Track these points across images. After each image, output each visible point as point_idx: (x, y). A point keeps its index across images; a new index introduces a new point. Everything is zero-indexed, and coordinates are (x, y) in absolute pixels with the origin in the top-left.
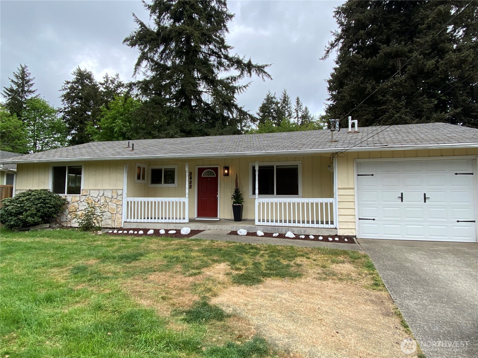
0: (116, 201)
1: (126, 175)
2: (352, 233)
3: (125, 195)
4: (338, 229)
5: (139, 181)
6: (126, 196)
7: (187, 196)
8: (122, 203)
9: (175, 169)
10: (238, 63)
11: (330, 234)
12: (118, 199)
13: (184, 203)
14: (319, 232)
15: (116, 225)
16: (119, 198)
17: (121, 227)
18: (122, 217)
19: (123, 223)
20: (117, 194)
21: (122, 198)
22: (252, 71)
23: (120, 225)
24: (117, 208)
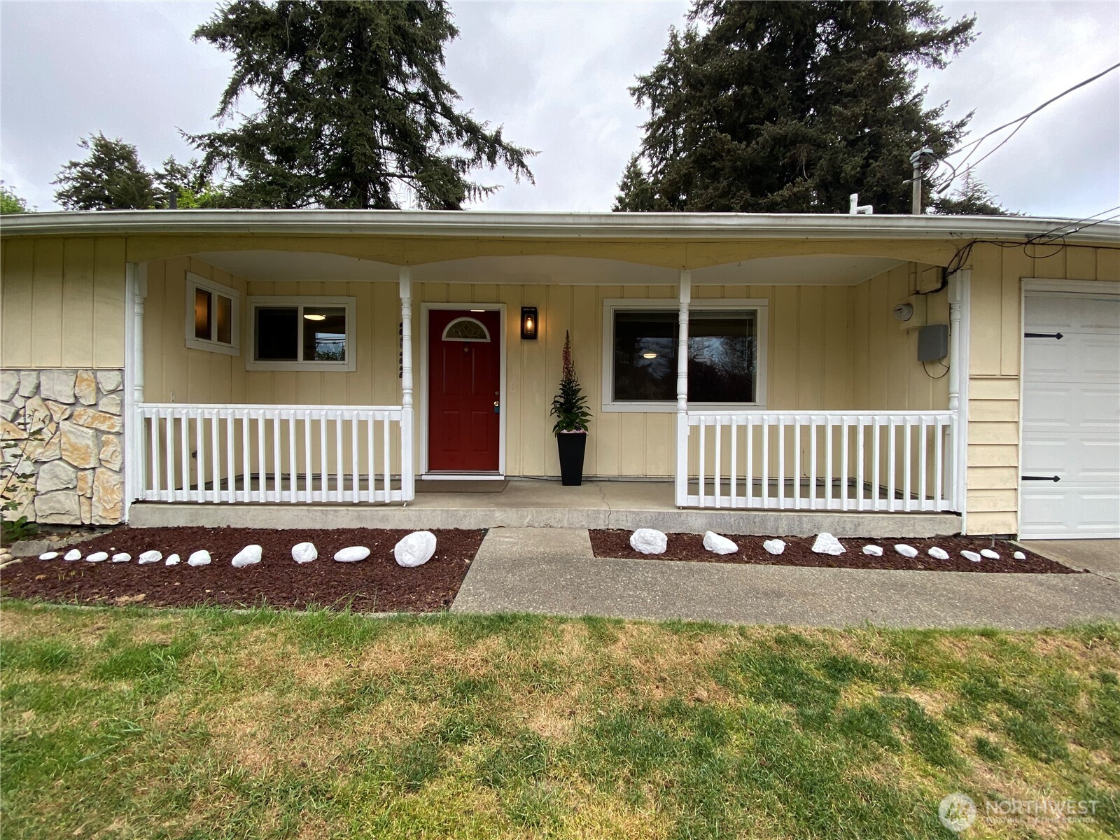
0: (94, 418)
1: (138, 309)
2: (1005, 524)
3: (133, 393)
4: (964, 514)
5: (202, 344)
6: (137, 395)
7: (407, 399)
8: (123, 426)
9: (344, 309)
10: (470, 131)
11: (939, 533)
12: (100, 408)
13: (395, 425)
14: (902, 527)
15: (99, 514)
16: (107, 404)
17: (121, 524)
18: (123, 483)
19: (128, 505)
20: (98, 389)
21: (122, 404)
22: (497, 159)
23: (118, 515)
24: (101, 445)
